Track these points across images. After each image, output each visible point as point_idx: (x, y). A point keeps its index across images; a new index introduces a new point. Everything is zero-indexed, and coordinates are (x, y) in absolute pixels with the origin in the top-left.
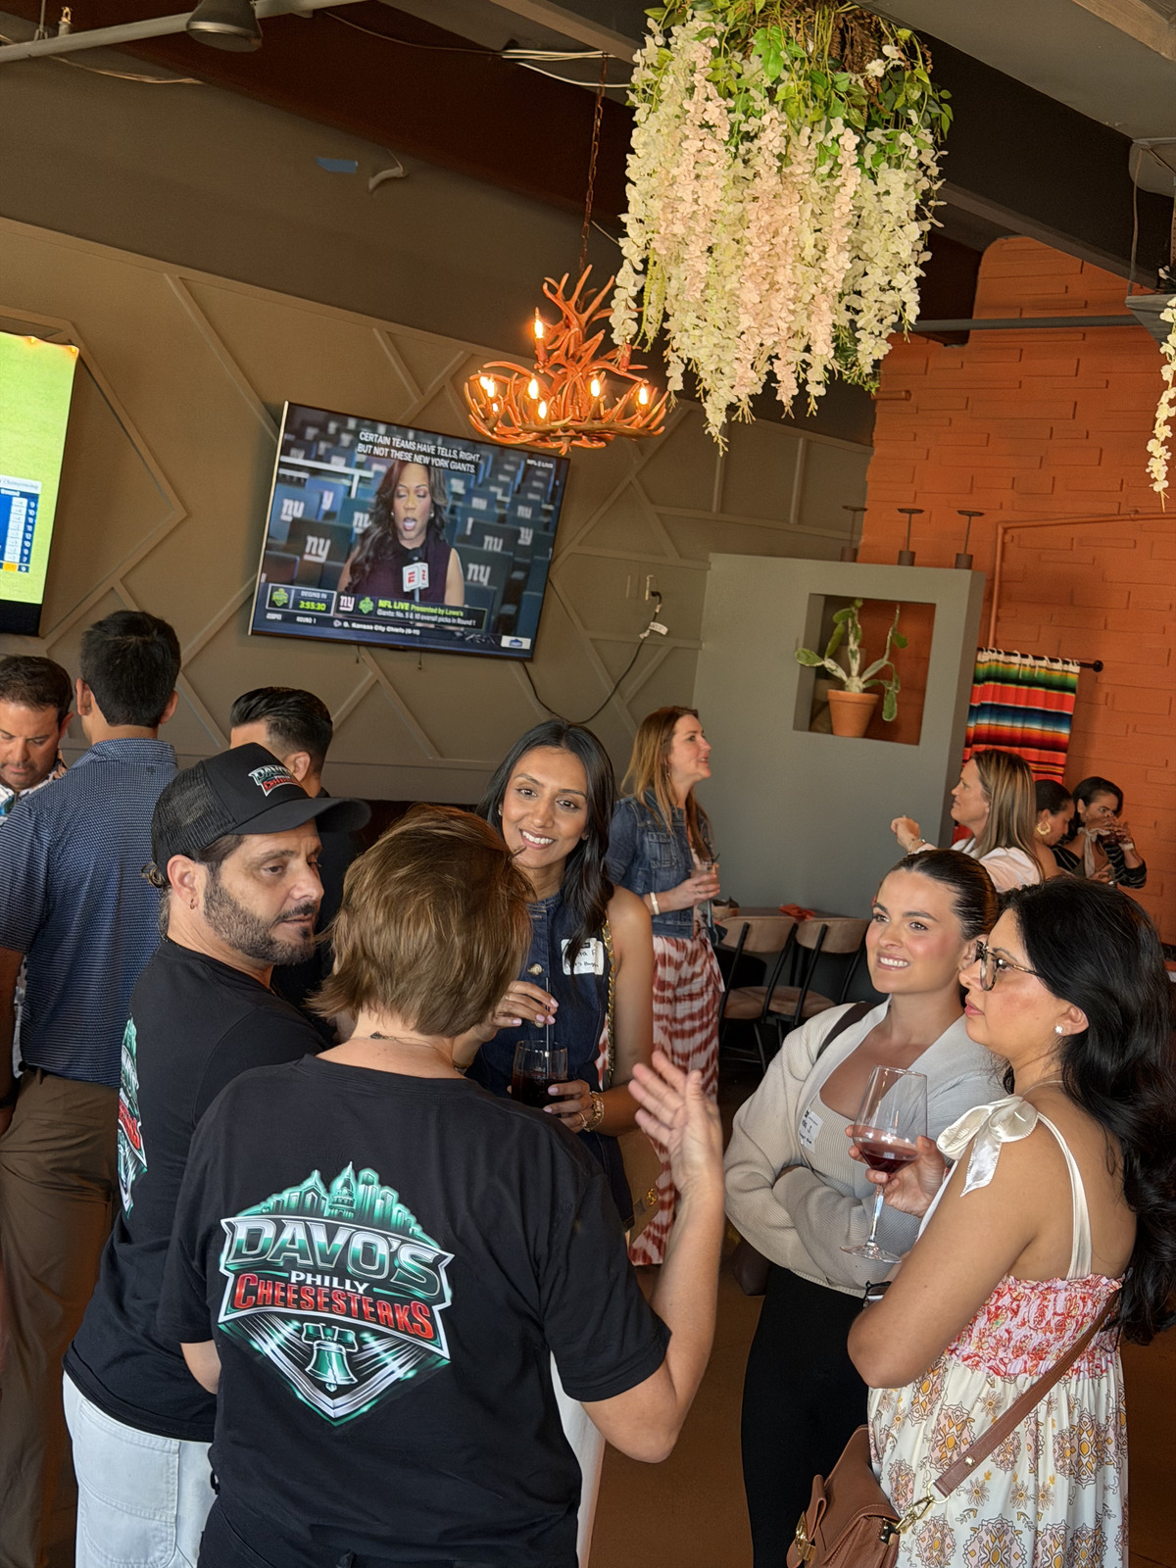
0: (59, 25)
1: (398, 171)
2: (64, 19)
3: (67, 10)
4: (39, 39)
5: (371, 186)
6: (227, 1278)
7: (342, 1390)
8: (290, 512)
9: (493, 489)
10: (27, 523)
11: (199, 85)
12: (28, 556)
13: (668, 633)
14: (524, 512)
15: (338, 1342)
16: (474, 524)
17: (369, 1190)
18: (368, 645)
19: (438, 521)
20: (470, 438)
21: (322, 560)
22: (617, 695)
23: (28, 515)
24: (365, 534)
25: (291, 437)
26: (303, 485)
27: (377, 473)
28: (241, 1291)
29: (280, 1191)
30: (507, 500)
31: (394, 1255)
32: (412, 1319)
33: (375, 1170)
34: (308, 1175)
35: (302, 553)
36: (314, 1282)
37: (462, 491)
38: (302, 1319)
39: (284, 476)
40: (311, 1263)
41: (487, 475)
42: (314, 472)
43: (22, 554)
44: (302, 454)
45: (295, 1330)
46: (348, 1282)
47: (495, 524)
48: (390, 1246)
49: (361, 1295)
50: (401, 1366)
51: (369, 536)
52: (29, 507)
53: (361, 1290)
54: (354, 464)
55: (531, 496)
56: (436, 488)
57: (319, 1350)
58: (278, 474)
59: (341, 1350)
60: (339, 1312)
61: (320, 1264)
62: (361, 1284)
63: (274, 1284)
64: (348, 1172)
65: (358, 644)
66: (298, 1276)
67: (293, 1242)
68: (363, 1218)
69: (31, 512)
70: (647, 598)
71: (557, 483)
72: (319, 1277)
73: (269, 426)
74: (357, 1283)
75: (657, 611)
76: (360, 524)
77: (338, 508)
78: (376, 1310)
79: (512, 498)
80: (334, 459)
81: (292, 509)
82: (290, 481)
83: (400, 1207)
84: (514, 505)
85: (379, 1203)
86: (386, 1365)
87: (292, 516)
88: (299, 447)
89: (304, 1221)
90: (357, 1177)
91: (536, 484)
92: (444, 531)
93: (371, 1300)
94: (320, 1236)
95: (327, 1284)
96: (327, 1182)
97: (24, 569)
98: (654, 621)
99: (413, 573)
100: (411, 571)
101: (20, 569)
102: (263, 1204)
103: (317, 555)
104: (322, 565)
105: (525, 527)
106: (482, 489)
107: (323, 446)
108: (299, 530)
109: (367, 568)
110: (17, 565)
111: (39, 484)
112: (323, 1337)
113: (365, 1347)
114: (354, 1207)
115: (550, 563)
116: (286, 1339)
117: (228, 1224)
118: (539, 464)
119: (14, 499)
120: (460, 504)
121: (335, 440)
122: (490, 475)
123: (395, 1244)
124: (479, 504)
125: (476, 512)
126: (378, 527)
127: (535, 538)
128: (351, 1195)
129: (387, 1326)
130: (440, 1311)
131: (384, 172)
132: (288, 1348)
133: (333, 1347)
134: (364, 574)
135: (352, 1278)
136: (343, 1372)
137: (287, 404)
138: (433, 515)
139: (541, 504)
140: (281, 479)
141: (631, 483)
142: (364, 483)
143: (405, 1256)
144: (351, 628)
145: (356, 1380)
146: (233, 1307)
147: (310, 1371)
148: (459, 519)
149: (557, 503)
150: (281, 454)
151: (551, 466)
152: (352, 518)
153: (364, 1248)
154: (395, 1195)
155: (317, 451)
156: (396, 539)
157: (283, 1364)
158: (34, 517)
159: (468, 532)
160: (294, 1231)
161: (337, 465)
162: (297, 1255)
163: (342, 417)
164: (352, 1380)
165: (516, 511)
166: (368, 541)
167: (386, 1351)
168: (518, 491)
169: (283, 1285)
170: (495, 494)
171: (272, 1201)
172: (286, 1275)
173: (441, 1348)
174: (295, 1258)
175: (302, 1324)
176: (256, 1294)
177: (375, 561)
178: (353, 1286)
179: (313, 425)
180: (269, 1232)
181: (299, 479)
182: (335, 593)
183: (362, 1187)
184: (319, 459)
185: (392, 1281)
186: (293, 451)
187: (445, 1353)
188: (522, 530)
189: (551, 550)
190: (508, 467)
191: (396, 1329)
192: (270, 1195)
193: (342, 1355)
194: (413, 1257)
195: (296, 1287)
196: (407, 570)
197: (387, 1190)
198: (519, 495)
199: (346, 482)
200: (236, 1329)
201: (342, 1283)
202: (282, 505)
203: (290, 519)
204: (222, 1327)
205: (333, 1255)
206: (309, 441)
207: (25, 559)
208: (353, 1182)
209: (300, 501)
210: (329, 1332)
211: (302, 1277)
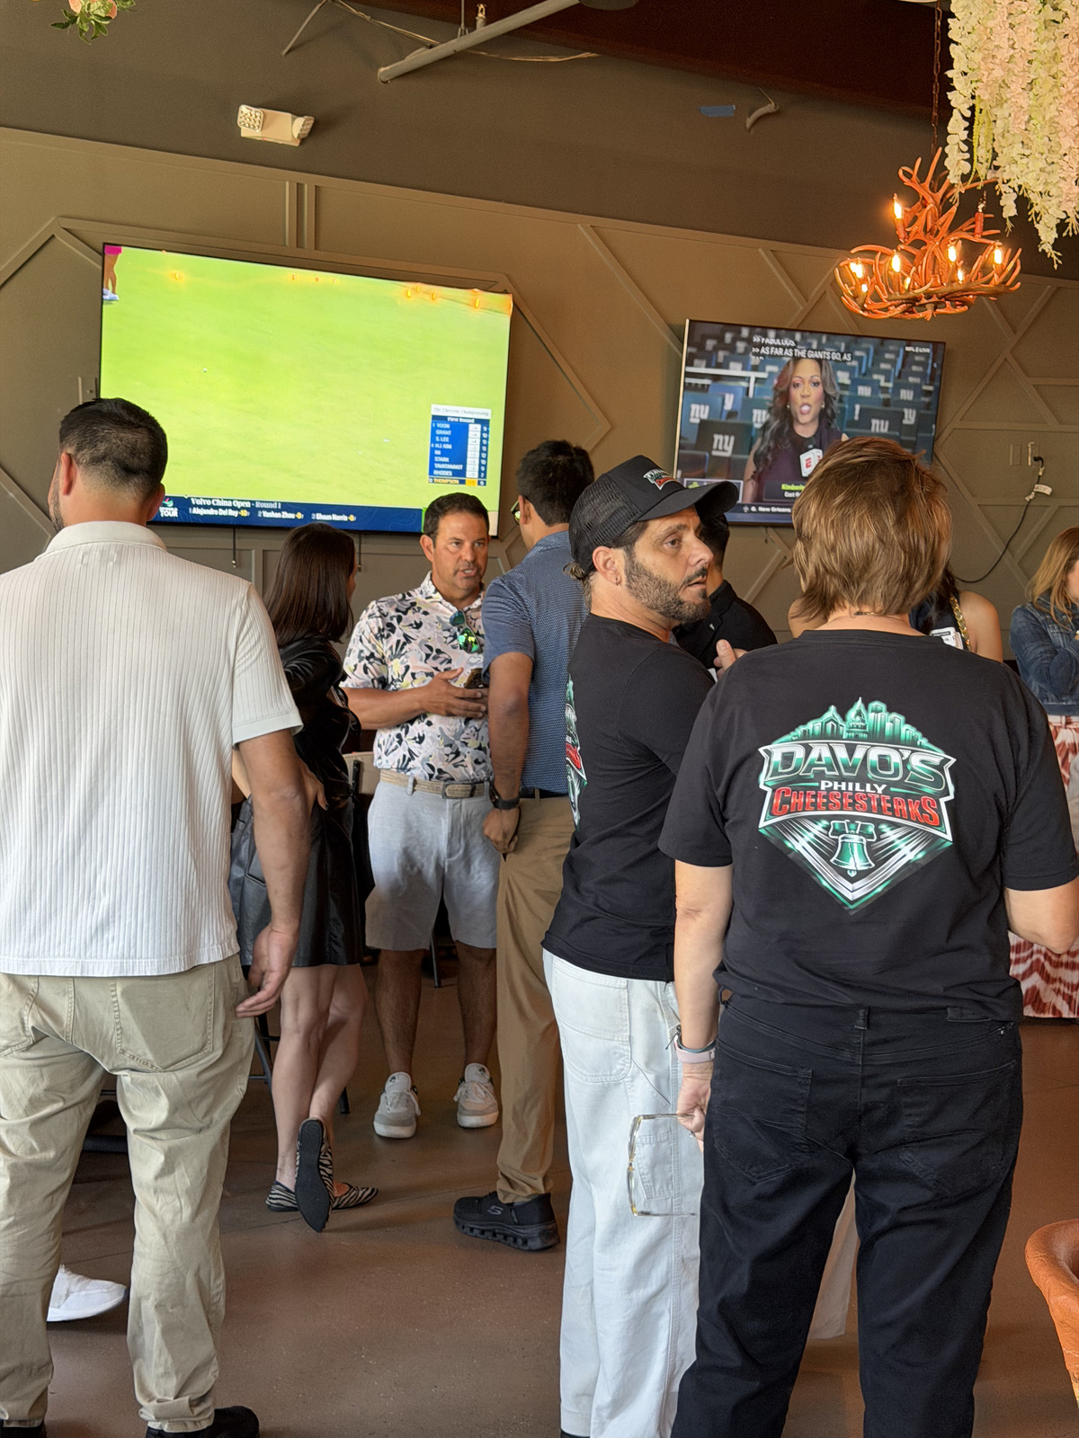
0: (476, 21)
1: (770, 107)
2: (480, 15)
3: (482, 6)
4: (461, 35)
5: (748, 126)
6: (766, 792)
7: (861, 875)
8: (697, 415)
9: (875, 377)
10: (482, 445)
11: (594, 58)
12: (485, 472)
13: (1052, 493)
14: (906, 395)
15: (860, 834)
16: (861, 410)
17: (879, 715)
18: (774, 526)
19: (829, 412)
20: (851, 333)
21: (728, 454)
22: (1007, 553)
23: (482, 438)
24: (766, 426)
25: (693, 350)
26: (707, 391)
27: (771, 374)
28: (777, 801)
29: (805, 723)
30: (890, 385)
31: (906, 762)
32: (922, 811)
33: (883, 701)
34: (826, 710)
35: (711, 449)
36: (840, 788)
37: (847, 382)
38: (829, 818)
39: (690, 384)
40: (837, 773)
41: (870, 364)
42: (716, 378)
43: (480, 471)
44: (704, 363)
45: (823, 828)
46: (868, 786)
47: (881, 408)
48: (902, 756)
49: (880, 795)
50: (912, 850)
51: (769, 428)
52: (482, 431)
53: (880, 790)
54: (750, 367)
55: (911, 380)
56: (826, 382)
57: (843, 843)
58: (685, 383)
59: (862, 840)
60: (861, 809)
61: (845, 774)
62: (880, 786)
63: (805, 793)
64: (859, 705)
65: (766, 526)
66: (827, 784)
67: (820, 759)
68: (876, 737)
69: (485, 435)
70: (1030, 463)
71: (935, 365)
72: (844, 784)
73: (674, 343)
74: (876, 786)
75: (1041, 474)
76: (759, 420)
77: (739, 408)
78: (892, 805)
79: (895, 384)
80: (732, 365)
81: (699, 412)
82: (695, 388)
83: (908, 726)
84: (897, 388)
85: (888, 726)
86: (899, 850)
87: (700, 418)
88: (701, 358)
89: (828, 743)
90: (866, 708)
91: (914, 368)
92: (835, 421)
93: (888, 798)
94: (842, 754)
95: (850, 788)
96: (843, 713)
97: (482, 483)
98: (1038, 483)
99: (810, 459)
100: (807, 457)
101: (479, 484)
102: (792, 734)
103: (723, 450)
104: (729, 459)
105: (908, 408)
106: (867, 378)
107: (721, 355)
108: (706, 429)
109: (770, 457)
110: (477, 481)
111: (489, 411)
112: (847, 831)
113: (882, 836)
114: (867, 730)
115: (935, 439)
116: (816, 836)
117: (766, 751)
118: (917, 350)
119: (470, 425)
120: (846, 393)
121: (731, 348)
122: (873, 364)
123: (906, 754)
124: (864, 391)
125: (861, 399)
126: (776, 420)
127: (919, 417)
128: (863, 721)
129: (901, 818)
130: (947, 803)
131: (760, 110)
132: (818, 845)
133: (855, 839)
134: (767, 464)
135: (872, 782)
136: (862, 860)
137: (688, 321)
138: (823, 406)
139: (920, 385)
140: (688, 387)
141: (1006, 360)
142: (759, 383)
143: (916, 761)
144: (758, 512)
145: (873, 865)
146: (771, 814)
147: (835, 861)
148: (847, 406)
149: (937, 384)
150: (687, 365)
151: (928, 350)
152: (752, 415)
153: (879, 759)
154: (902, 718)
155: (717, 359)
156: (792, 430)
157: (813, 858)
158: (487, 439)
159: (856, 418)
160: (820, 751)
161: (735, 369)
162: (825, 769)
163: (736, 328)
164: (870, 865)
165: (899, 394)
166: (768, 434)
167: (900, 838)
168: (899, 377)
169: (814, 793)
170: (879, 381)
171: (800, 731)
172: (817, 784)
173: (945, 833)
174: (823, 771)
175: (830, 821)
176: (789, 803)
177: (775, 451)
178: (873, 788)
179: (712, 337)
180: (799, 753)
181: (703, 385)
182: (742, 482)
183: (872, 715)
184: (719, 366)
185: (906, 781)
186: (696, 362)
187: (949, 836)
188: (906, 411)
189: (934, 427)
190: (887, 356)
191: (909, 819)
192: (797, 726)
193: (863, 845)
194: (923, 762)
195: (825, 793)
196: (803, 458)
197: (894, 715)
198: (900, 381)
199: (744, 384)
200: (774, 832)
201: (863, 787)
202: (690, 409)
203: (697, 421)
204: (762, 831)
205: (854, 767)
206: (709, 352)
207: (483, 475)
208: (863, 711)
209: (705, 405)
210: (853, 826)
211: (830, 784)
